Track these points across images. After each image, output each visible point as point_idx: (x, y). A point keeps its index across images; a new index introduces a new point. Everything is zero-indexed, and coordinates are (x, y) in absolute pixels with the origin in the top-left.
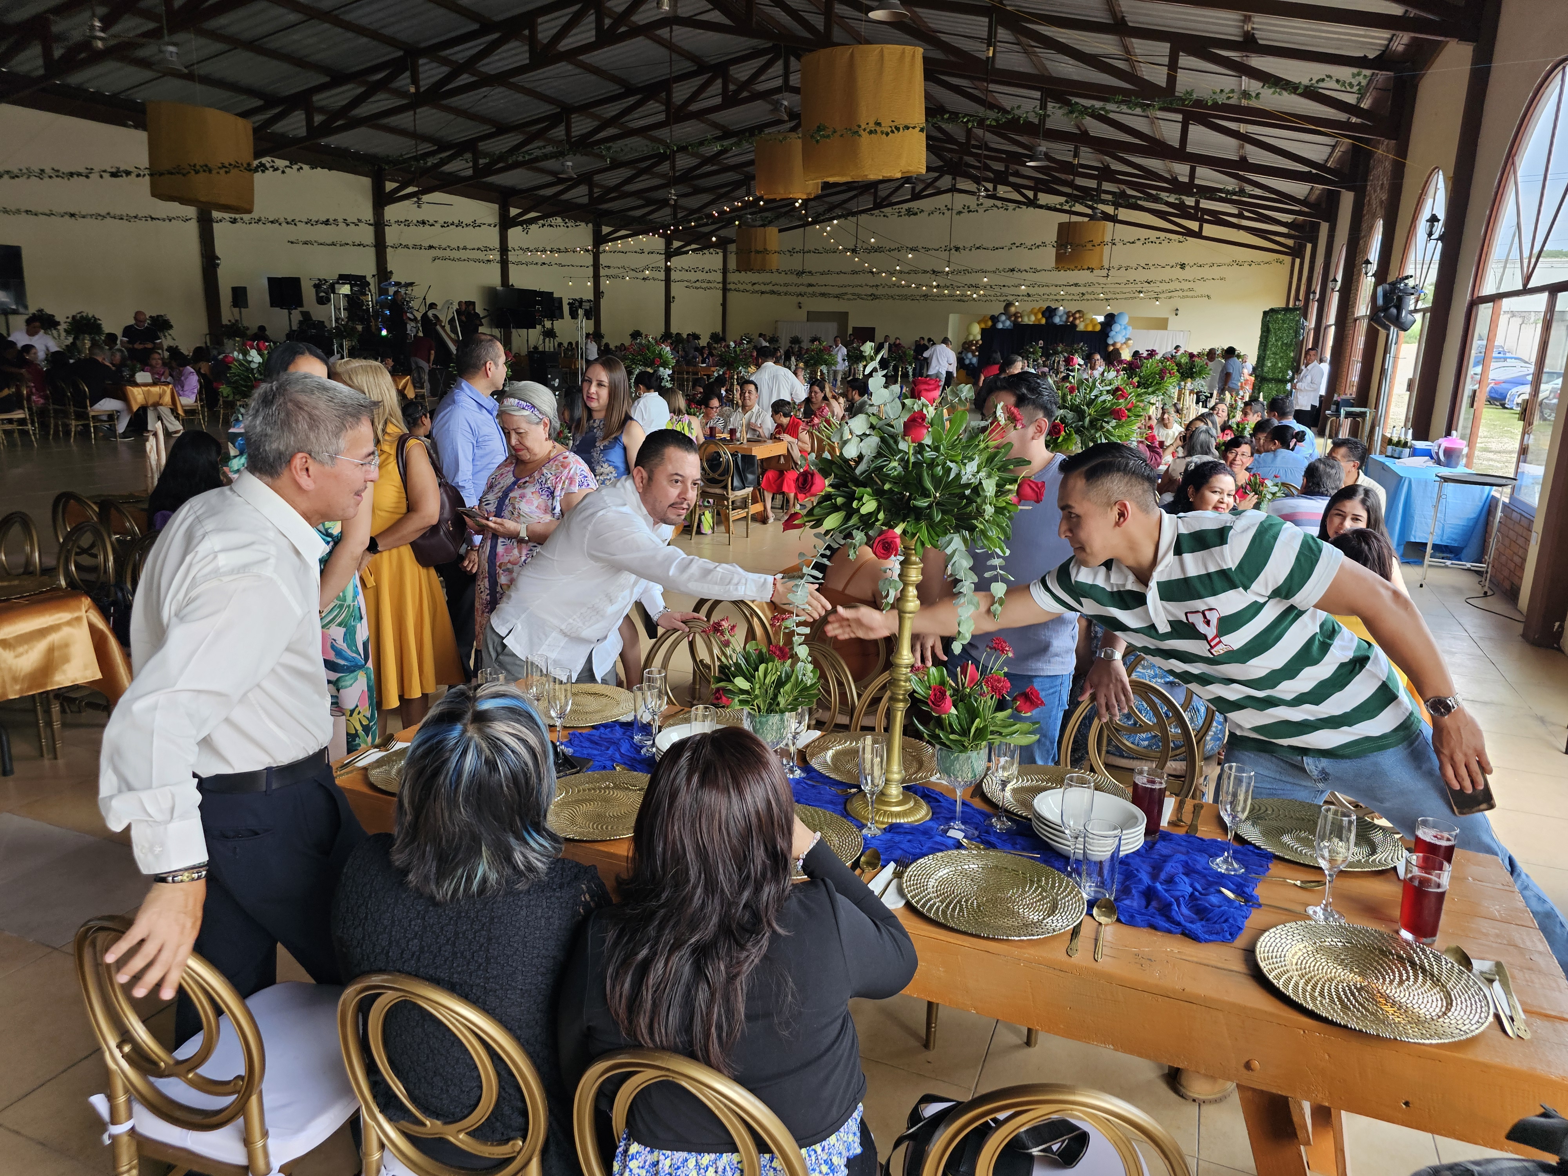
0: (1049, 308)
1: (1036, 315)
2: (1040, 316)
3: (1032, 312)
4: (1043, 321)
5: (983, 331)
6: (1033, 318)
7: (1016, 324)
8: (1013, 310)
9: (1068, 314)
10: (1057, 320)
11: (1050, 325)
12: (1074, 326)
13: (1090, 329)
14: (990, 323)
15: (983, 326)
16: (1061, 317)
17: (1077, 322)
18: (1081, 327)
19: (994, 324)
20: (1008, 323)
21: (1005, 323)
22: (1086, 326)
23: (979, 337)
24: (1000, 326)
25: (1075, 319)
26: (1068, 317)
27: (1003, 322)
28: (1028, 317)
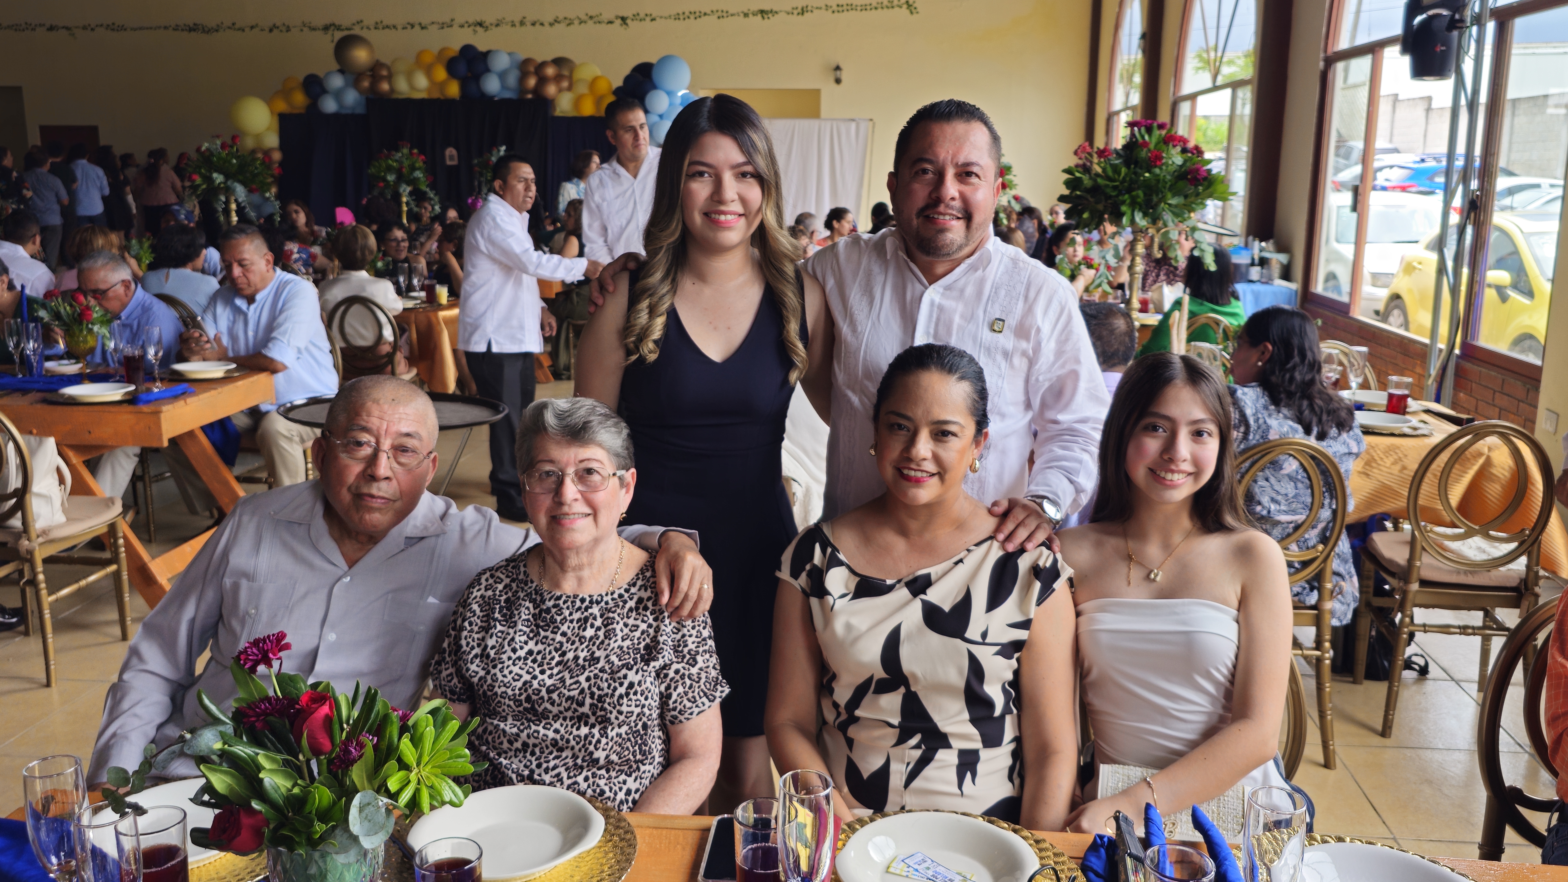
0: (468, 50)
1: (429, 71)
2: (441, 74)
3: (417, 62)
4: (454, 90)
5: (285, 122)
6: (422, 81)
7: (378, 100)
8: (361, 55)
9: (525, 67)
10: (492, 85)
11: (475, 100)
12: (538, 100)
13: (585, 107)
14: (300, 99)
15: (282, 106)
16: (502, 76)
17: (551, 90)
18: (561, 103)
19: (314, 102)
20: (351, 97)
21: (343, 98)
22: (575, 99)
23: (272, 140)
24: (329, 105)
25: (543, 80)
26: (524, 76)
27: (338, 95)
28: (409, 76)
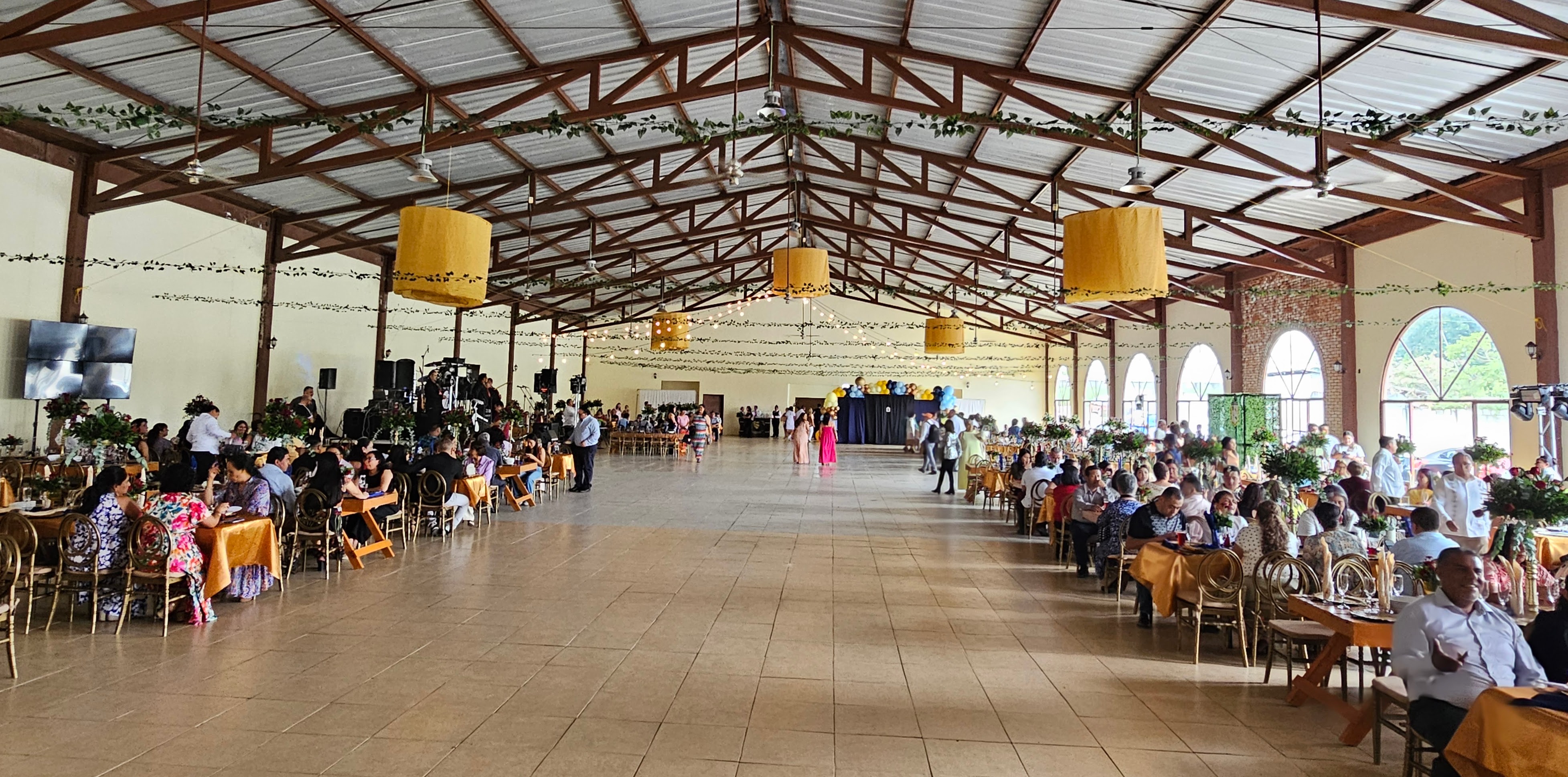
0: (890, 381)
1: (882, 386)
2: (885, 388)
3: (878, 384)
4: (888, 392)
5: (840, 400)
6: (879, 389)
7: (866, 394)
8: (862, 382)
9: (906, 387)
10: (898, 391)
11: (893, 396)
12: (912, 396)
13: (925, 398)
14: (844, 394)
15: (839, 396)
16: (901, 388)
17: (914, 393)
18: (918, 397)
19: (848, 394)
20: (859, 394)
21: (857, 394)
22: (922, 396)
23: (836, 404)
24: (853, 395)
25: (912, 391)
26: (907, 389)
27: (855, 393)
28: (876, 388)
